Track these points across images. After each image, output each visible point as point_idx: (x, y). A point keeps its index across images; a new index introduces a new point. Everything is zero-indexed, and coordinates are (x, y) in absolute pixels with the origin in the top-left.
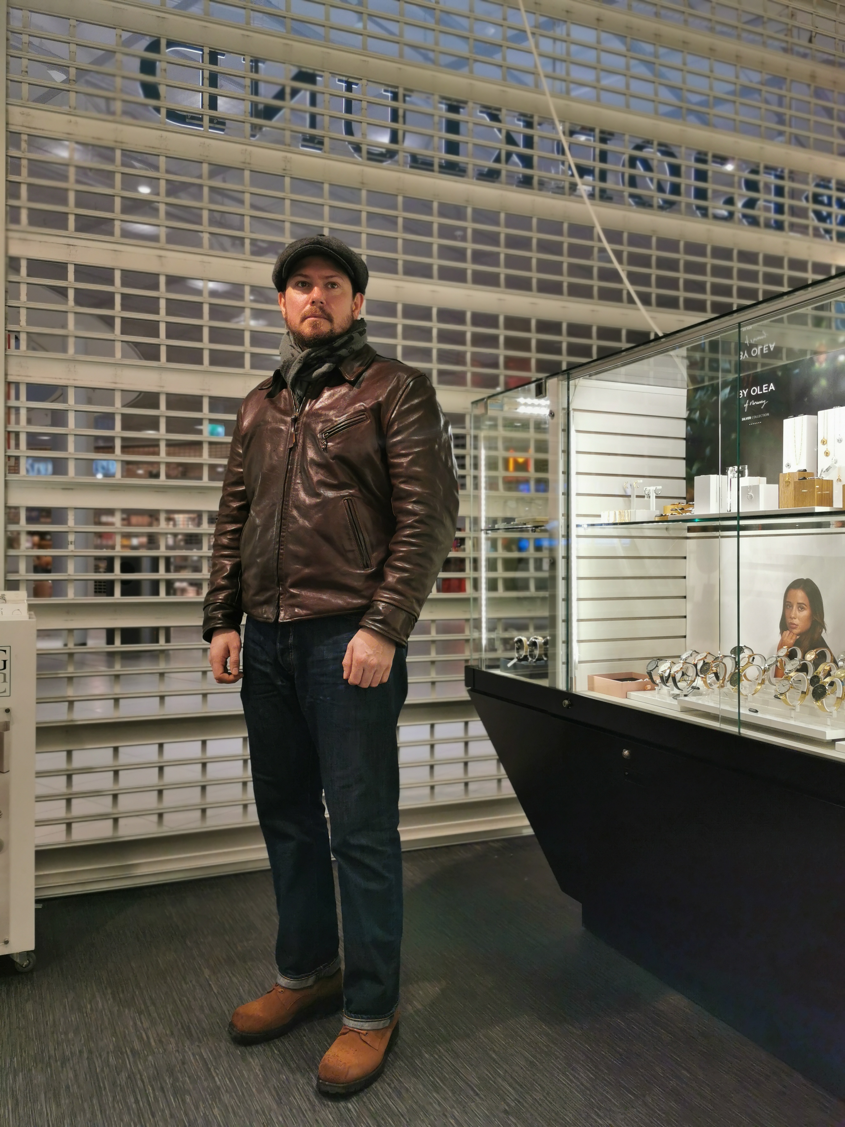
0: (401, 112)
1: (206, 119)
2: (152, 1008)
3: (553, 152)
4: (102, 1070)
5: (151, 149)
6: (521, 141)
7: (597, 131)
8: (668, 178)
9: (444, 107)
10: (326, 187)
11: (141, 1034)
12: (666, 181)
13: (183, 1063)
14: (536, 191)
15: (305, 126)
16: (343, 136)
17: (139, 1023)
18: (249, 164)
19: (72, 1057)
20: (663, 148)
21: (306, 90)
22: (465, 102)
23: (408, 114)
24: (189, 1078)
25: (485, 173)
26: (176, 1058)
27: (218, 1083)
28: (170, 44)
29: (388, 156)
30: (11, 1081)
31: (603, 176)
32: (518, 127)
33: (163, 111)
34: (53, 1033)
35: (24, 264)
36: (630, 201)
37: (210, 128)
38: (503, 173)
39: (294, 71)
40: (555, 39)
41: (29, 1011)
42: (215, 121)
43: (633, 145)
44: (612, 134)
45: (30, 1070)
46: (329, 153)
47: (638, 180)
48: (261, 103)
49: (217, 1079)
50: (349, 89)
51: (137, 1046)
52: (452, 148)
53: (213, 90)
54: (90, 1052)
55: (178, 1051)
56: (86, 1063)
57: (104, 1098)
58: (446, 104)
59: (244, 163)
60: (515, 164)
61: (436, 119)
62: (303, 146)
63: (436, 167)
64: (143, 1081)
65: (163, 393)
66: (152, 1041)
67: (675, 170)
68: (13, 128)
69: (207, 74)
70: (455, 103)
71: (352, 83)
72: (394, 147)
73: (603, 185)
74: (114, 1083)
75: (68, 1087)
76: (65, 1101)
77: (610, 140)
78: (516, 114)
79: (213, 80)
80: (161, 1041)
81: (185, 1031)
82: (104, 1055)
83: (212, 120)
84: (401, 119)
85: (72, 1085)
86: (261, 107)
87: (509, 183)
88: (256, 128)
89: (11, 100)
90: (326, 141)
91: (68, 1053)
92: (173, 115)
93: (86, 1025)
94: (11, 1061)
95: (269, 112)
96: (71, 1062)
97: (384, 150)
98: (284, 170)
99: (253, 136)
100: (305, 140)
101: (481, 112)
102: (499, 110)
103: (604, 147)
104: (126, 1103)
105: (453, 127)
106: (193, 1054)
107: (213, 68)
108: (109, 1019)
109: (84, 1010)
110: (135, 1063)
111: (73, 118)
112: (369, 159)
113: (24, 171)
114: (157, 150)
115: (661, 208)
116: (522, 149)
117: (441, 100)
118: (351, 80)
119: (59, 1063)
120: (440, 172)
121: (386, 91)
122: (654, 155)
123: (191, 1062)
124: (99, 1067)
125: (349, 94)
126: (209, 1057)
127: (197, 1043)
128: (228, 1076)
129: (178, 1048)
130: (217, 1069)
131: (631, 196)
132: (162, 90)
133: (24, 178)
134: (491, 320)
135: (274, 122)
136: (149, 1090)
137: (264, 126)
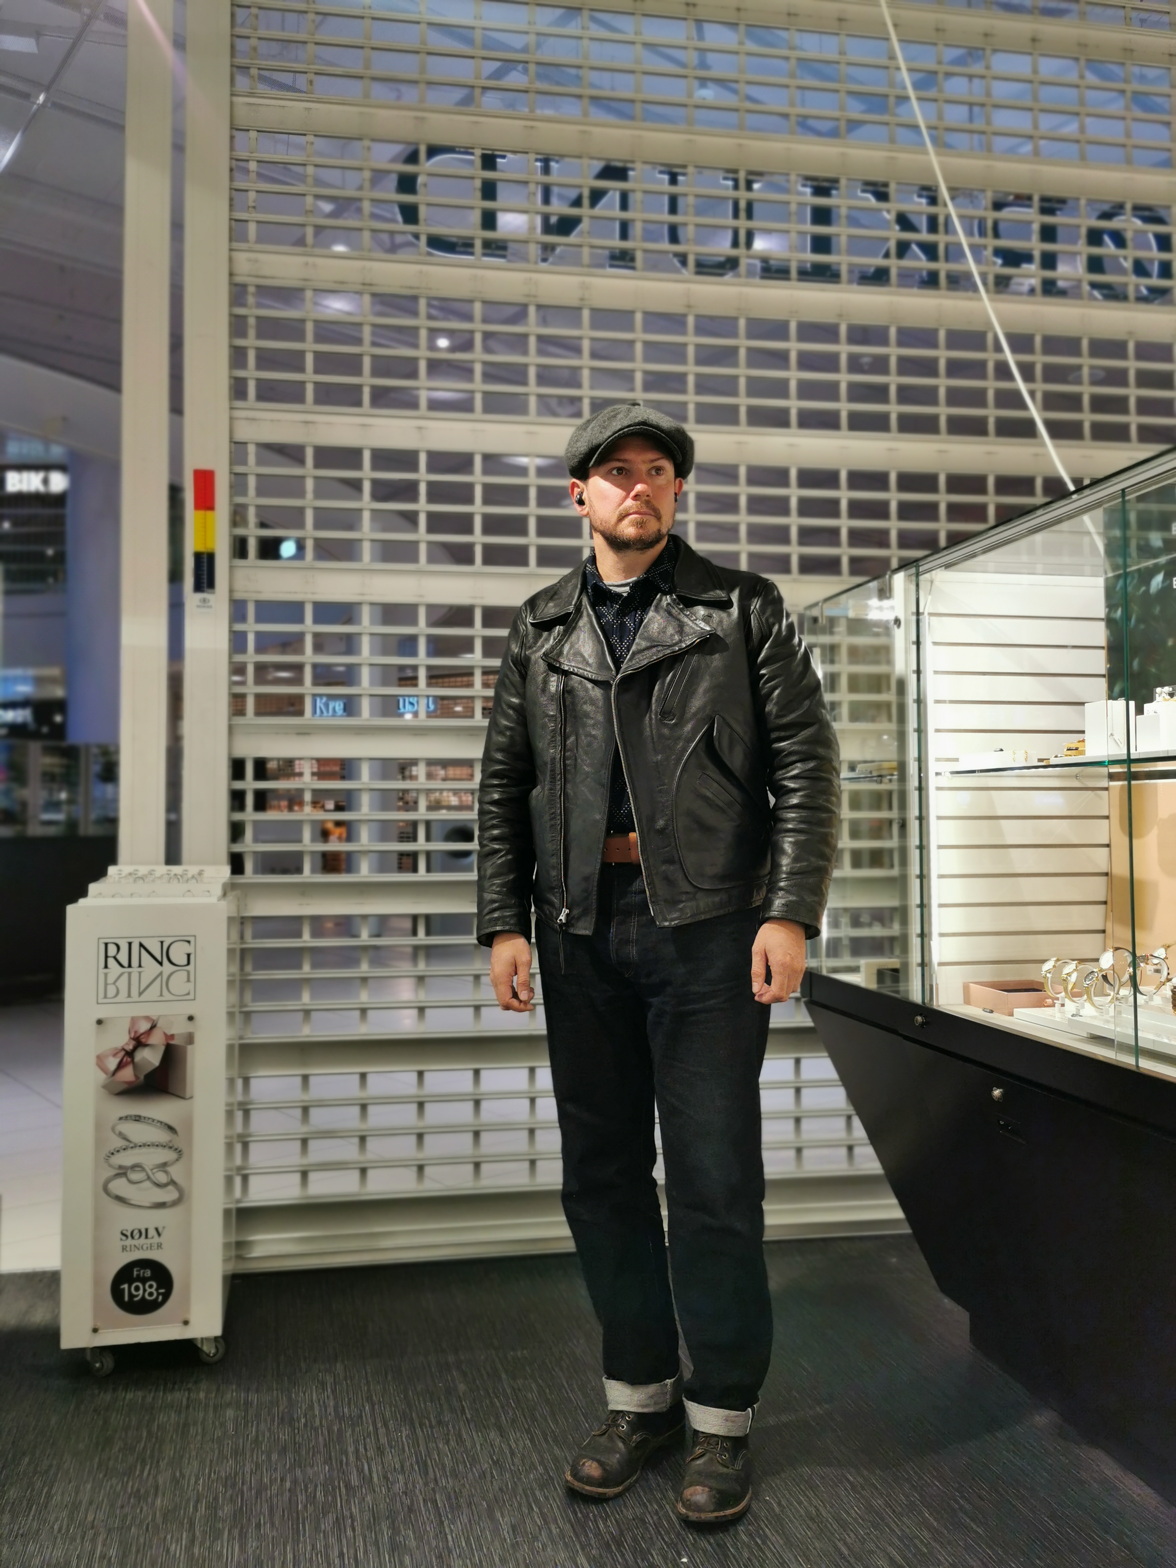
0: (743, 205)
1: (478, 244)
2: (382, 1431)
4: (305, 1507)
5: (408, 290)
6: (923, 224)
7: (1036, 198)
8: (1155, 254)
9: (808, 190)
10: (639, 317)
11: (362, 1465)
12: (1151, 261)
13: (410, 1509)
14: (943, 292)
15: (613, 238)
16: (666, 246)
17: (362, 1449)
18: (535, 296)
19: (271, 1485)
20: (1146, 213)
21: (615, 189)
22: (836, 181)
23: (756, 207)
24: (414, 1533)
25: (869, 275)
26: (402, 1504)
27: (451, 1543)
28: (433, 151)
29: (728, 266)
30: (191, 1511)
31: (1049, 261)
32: (918, 206)
33: (423, 239)
34: (252, 1450)
35: (252, 449)
36: (1096, 293)
37: (485, 255)
38: (894, 273)
39: (599, 165)
40: (971, 77)
41: (229, 1419)
42: (492, 246)
43: (1097, 213)
44: (1062, 201)
45: (216, 1499)
46: (642, 271)
47: (1107, 264)
48: (554, 214)
49: (449, 1537)
50: (673, 180)
51: (355, 1480)
52: (822, 244)
53: (489, 204)
54: (295, 1482)
55: (405, 1493)
56: (286, 1495)
57: (300, 1546)
58: (813, 187)
59: (528, 296)
60: (917, 258)
61: (793, 207)
62: (612, 266)
63: (794, 273)
64: (354, 1530)
65: (422, 604)
66: (375, 1476)
67: (1164, 243)
68: (239, 279)
69: (478, 184)
70: (826, 184)
71: (677, 174)
72: (734, 252)
73: (1049, 274)
74: (317, 1529)
75: (258, 1526)
77: (1060, 209)
78: (916, 188)
79: (489, 191)
80: (386, 1477)
81: (419, 1469)
82: (311, 1488)
83: (487, 244)
84: (743, 214)
85: (264, 1523)
86: (553, 220)
87: (900, 285)
88: (548, 249)
89: (235, 245)
90: (639, 256)
91: (266, 1480)
92: (438, 243)
93: (295, 1444)
94: (196, 1482)
95: (566, 225)
96: (269, 1492)
97: (722, 259)
98: (582, 299)
99: (544, 260)
100: (613, 257)
101: (864, 191)
102: (886, 185)
103: (1049, 219)
104: (327, 1556)
105: (822, 216)
106: (424, 1500)
107: (489, 175)
108: (325, 1440)
109: (297, 1424)
110: (348, 1502)
111: (310, 260)
112: (698, 273)
113: (252, 332)
114: (416, 290)
115: (1141, 299)
116: (924, 236)
117: (805, 182)
118: (675, 170)
119: (253, 1492)
120: (800, 280)
121: (725, 179)
122: (1129, 224)
123: (420, 1512)
124: (302, 1503)
125: (674, 189)
126: (445, 1505)
127: (432, 1485)
128: (466, 1534)
129: (407, 1488)
130: (453, 1524)
131: (1094, 285)
132: (423, 211)
133: (251, 342)
134: (877, 480)
135: (573, 239)
136: (359, 1541)
137: (559, 245)
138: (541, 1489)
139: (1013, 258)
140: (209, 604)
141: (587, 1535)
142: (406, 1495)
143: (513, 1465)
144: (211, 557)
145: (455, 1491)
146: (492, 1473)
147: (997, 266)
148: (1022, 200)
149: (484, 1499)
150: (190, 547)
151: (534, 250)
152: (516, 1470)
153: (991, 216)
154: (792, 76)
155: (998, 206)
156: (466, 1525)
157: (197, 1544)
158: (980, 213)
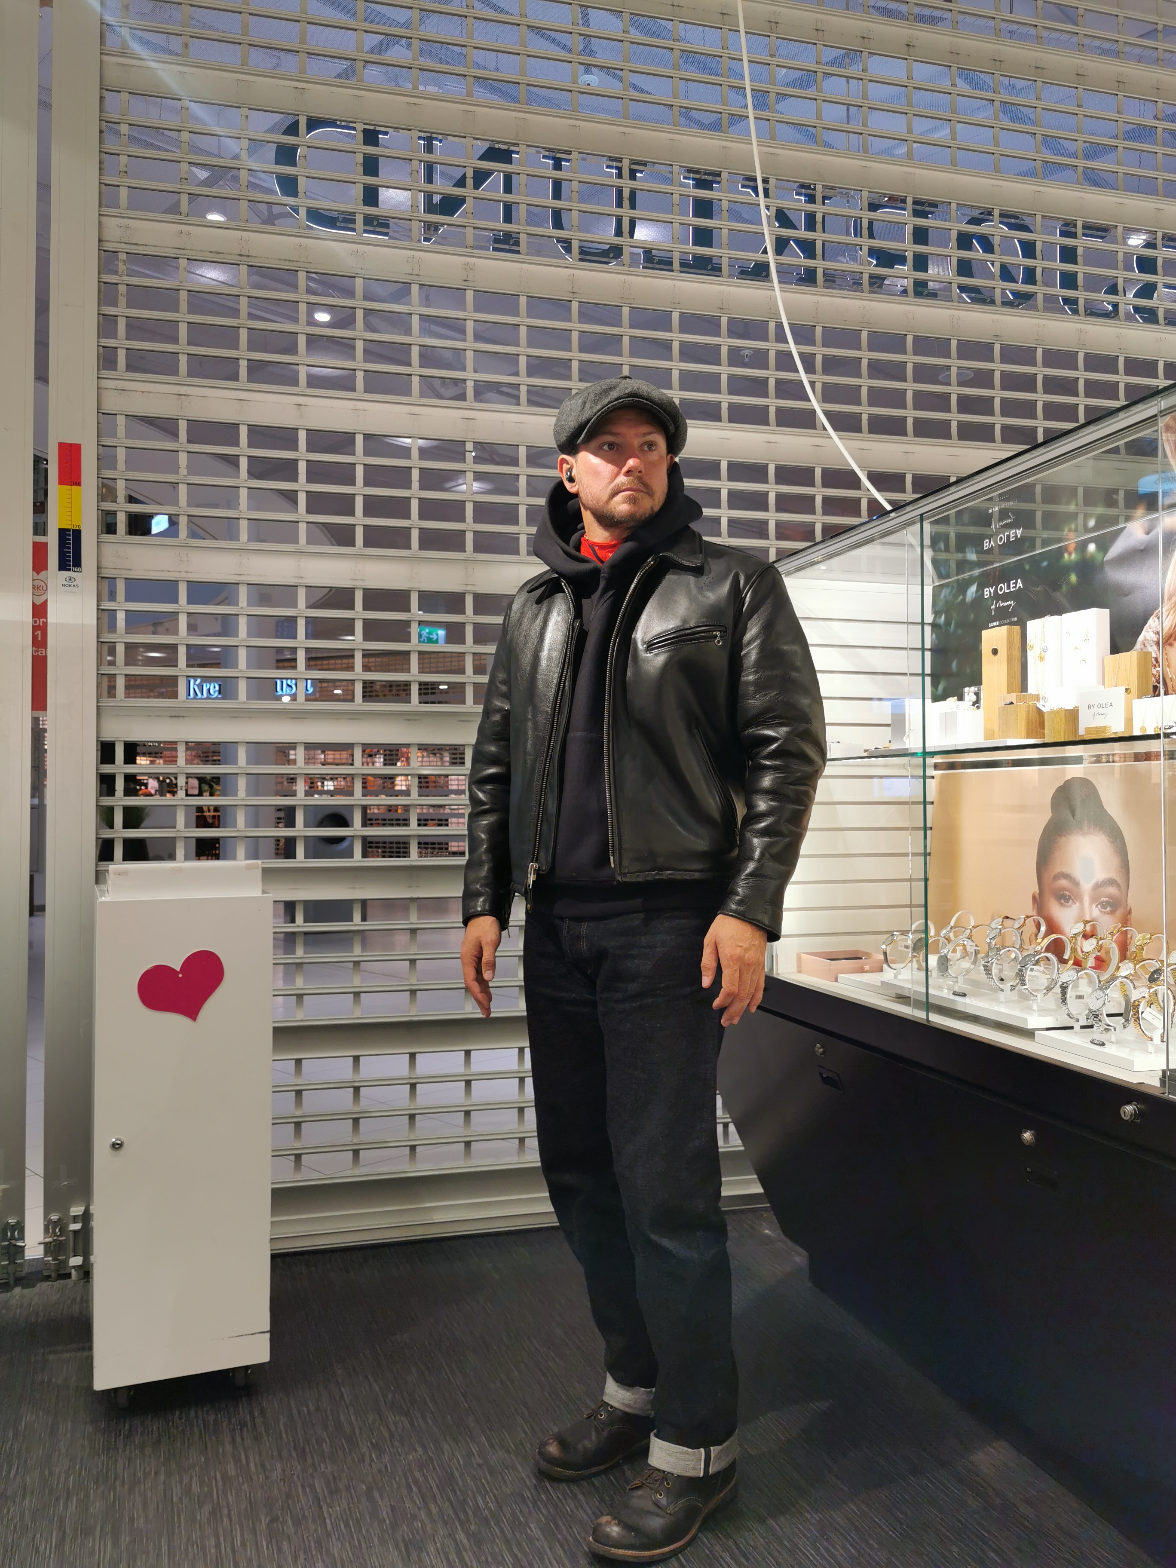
0: (626, 193)
1: (359, 219)
3: (848, 234)
4: (181, 1498)
5: (287, 263)
6: (802, 221)
7: (910, 200)
8: (1020, 261)
9: (691, 183)
10: (523, 301)
11: (240, 1454)
12: (1017, 266)
13: (289, 1496)
14: (820, 290)
15: (497, 221)
16: (550, 230)
18: (418, 275)
19: (145, 1479)
20: (1012, 220)
21: (499, 171)
22: (719, 175)
23: (640, 196)
24: (292, 1519)
25: (749, 269)
26: (280, 1490)
27: (329, 1527)
28: (314, 123)
29: (612, 254)
30: (61, 1508)
31: (921, 263)
32: (797, 203)
33: (303, 212)
35: (121, 421)
36: (965, 296)
37: (366, 231)
38: (773, 268)
39: (483, 147)
40: (848, 78)
42: (375, 223)
43: (967, 218)
44: (935, 205)
45: (87, 1495)
46: (527, 254)
47: (975, 268)
48: (437, 193)
49: (328, 1521)
50: (557, 166)
51: (231, 1470)
52: (703, 237)
53: (371, 180)
56: (161, 1488)
57: (175, 1537)
58: (694, 179)
59: (411, 274)
60: (795, 255)
61: (676, 198)
62: (496, 249)
63: (676, 265)
64: (231, 1521)
65: (302, 585)
66: (252, 1464)
67: (1029, 249)
68: (108, 246)
69: (360, 158)
70: (708, 177)
71: (561, 160)
72: (618, 241)
73: (920, 275)
74: (193, 1520)
75: (132, 1520)
76: (125, 1539)
77: (932, 213)
78: (795, 186)
79: (371, 166)
80: (263, 1465)
81: (297, 1455)
82: (186, 1481)
83: (369, 220)
84: (626, 203)
85: (138, 1517)
86: (437, 199)
87: (779, 281)
88: (431, 228)
89: (106, 210)
90: (523, 238)
92: (317, 216)
94: (66, 1480)
95: (450, 205)
96: (142, 1486)
97: (606, 247)
98: (466, 280)
99: (427, 240)
100: (497, 240)
101: (744, 186)
102: (766, 181)
103: (921, 222)
104: (204, 1548)
105: (704, 208)
106: (303, 1486)
110: (225, 1493)
111: (185, 229)
112: (582, 260)
113: (122, 301)
114: (295, 264)
115: (1006, 303)
116: (803, 233)
117: (687, 175)
118: (559, 155)
119: (126, 1487)
120: (682, 272)
121: (609, 167)
122: (996, 230)
123: (298, 1497)
124: (177, 1495)
125: (557, 174)
126: (324, 1490)
127: (311, 1471)
128: (345, 1518)
129: (285, 1475)
130: (331, 1508)
131: (963, 288)
132: (302, 182)
133: (121, 310)
134: (757, 472)
135: (456, 218)
136: (236, 1530)
137: (443, 224)
138: (421, 1470)
139: (887, 259)
140: (75, 583)
141: (465, 1512)
142: (284, 1482)
143: (392, 1446)
144: (77, 534)
145: (334, 1476)
146: (371, 1457)
147: (872, 267)
148: (897, 202)
149: (363, 1482)
150: (55, 522)
151: (417, 228)
152: (396, 1451)
153: (867, 216)
154: (677, 67)
155: (873, 207)
156: (345, 1509)
157: (68, 1542)
158: (856, 213)
